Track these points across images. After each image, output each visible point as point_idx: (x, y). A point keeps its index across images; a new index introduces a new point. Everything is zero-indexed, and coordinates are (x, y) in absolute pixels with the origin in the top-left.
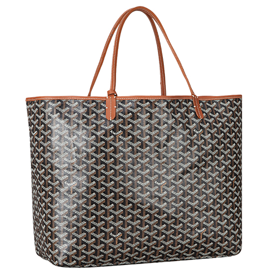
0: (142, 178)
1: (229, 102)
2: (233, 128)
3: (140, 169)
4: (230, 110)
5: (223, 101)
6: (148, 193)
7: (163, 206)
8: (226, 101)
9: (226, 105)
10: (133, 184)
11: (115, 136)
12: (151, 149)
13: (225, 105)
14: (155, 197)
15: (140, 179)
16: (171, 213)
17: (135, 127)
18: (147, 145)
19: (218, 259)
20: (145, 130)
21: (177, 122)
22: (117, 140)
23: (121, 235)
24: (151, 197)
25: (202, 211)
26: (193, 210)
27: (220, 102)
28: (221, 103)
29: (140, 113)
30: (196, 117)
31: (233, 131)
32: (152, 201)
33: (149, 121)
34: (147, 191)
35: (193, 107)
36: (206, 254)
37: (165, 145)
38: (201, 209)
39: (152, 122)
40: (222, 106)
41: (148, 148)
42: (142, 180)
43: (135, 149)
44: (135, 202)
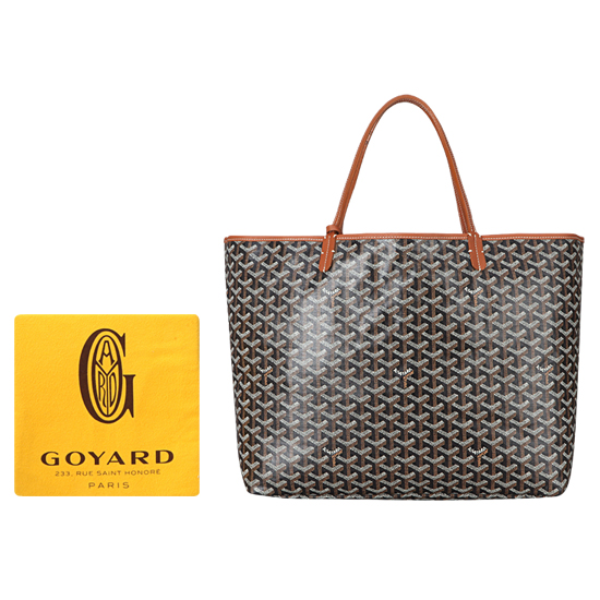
0: (372, 363)
1: (566, 245)
2: (569, 286)
3: (368, 350)
4: (566, 258)
5: (557, 242)
6: (382, 387)
7: (407, 408)
9: (561, 248)
11: (329, 297)
13: (559, 248)
14: (394, 394)
15: (369, 365)
19: (518, 502)
22: (333, 303)
23: (341, 452)
24: (387, 394)
26: (462, 417)
27: (550, 243)
28: (553, 245)
30: (471, 268)
31: (569, 291)
32: (390, 400)
34: (380, 384)
35: (466, 251)
36: (494, 491)
38: (477, 417)
40: (554, 249)
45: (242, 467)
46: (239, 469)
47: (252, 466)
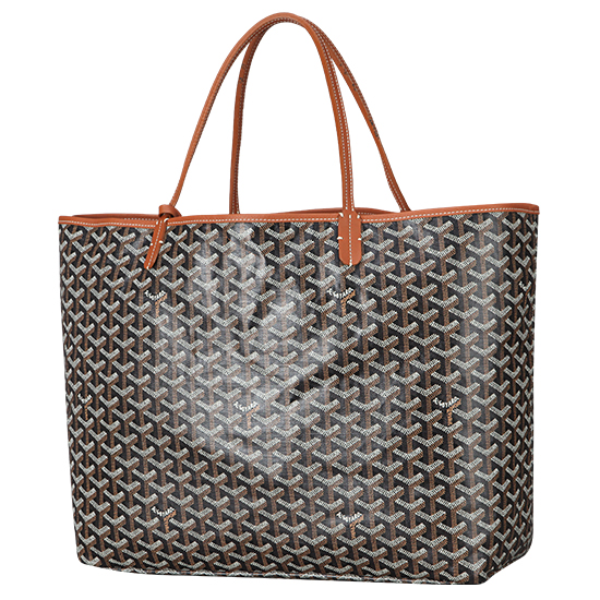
0: (206, 394)
3: (202, 375)
6: (220, 427)
7: (253, 456)
8: (440, 221)
10: (188, 406)
11: (153, 302)
12: (223, 333)
14: (235, 437)
15: (202, 397)
16: (273, 474)
17: (190, 284)
18: (214, 325)
20: (209, 291)
21: (280, 273)
22: (157, 312)
23: (174, 514)
24: (227, 436)
25: (353, 473)
26: (326, 470)
29: (200, 253)
30: (338, 262)
32: (230, 445)
33: (218, 271)
34: (218, 422)
35: (334, 238)
36: (381, 572)
37: (252, 325)
38: (348, 470)
39: (225, 273)
41: (217, 329)
42: (206, 399)
43: (191, 331)
44: (193, 444)
45: (75, 518)
46: (73, 520)
47: (87, 518)
